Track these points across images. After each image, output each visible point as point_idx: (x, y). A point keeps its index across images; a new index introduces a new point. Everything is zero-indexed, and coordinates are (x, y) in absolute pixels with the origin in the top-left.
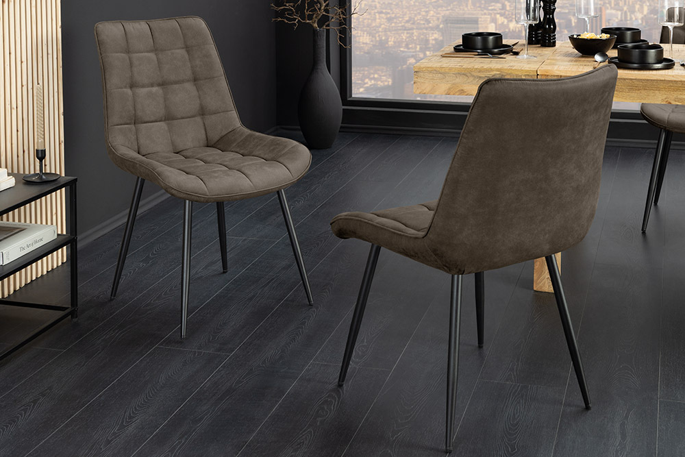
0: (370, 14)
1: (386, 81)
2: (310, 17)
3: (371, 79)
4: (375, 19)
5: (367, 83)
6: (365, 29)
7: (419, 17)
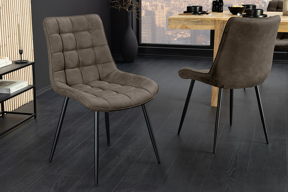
0: (180, 2)
1: (187, 35)
2: (125, 6)
3: (180, 34)
4: (182, 5)
5: (178, 36)
6: (177, 9)
7: (204, 4)
